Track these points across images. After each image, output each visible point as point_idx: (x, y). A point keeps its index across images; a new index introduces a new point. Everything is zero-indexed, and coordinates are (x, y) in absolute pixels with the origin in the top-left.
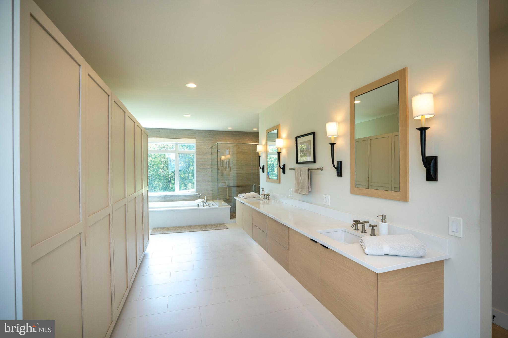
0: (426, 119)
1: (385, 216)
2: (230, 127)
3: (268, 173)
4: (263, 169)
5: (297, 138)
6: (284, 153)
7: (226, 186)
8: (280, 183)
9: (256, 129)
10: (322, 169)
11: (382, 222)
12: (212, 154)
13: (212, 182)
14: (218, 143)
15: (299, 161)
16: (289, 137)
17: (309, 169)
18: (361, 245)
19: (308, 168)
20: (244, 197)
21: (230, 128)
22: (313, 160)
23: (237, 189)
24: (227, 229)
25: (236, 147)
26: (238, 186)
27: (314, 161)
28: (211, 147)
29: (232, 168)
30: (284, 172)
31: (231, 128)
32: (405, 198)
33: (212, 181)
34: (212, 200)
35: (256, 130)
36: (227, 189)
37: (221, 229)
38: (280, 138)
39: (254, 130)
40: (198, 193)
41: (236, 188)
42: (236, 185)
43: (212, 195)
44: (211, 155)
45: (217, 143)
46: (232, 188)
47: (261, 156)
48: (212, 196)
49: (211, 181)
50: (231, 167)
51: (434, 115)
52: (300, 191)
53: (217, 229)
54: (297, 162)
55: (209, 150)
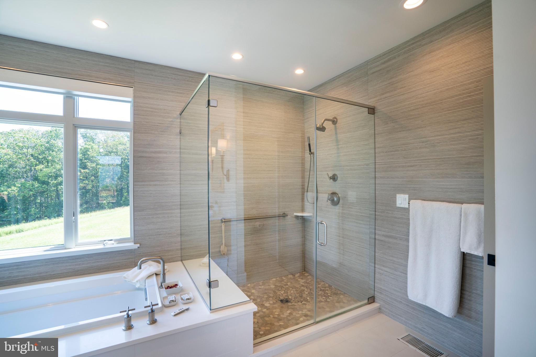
7: (220, 220)
12: (180, 132)
23: (245, 226)
26: (247, 219)
28: (179, 113)
29: (232, 173)
34: (182, 261)
36: (223, 227)
40: (138, 245)
41: (243, 225)
42: (242, 217)
43: (181, 245)
44: (179, 137)
48: (181, 249)
49: (179, 206)
50: (228, 171)
55: (172, 121)
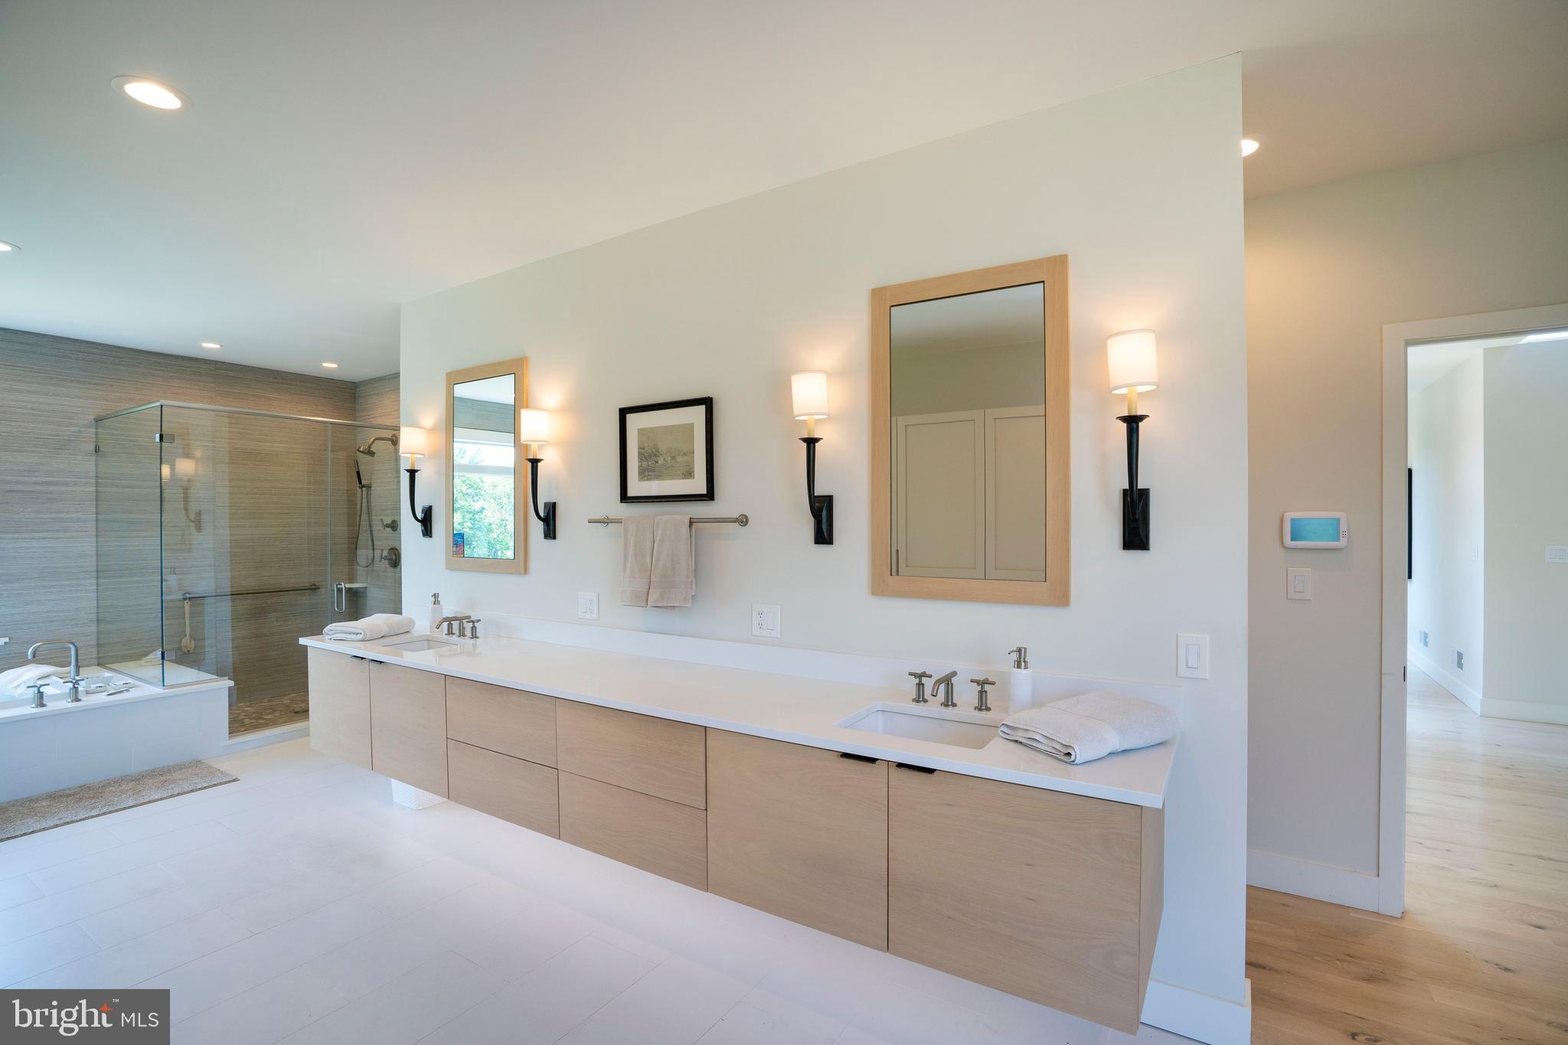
0: (1139, 394)
1: (1025, 649)
2: (208, 341)
3: (454, 535)
4: (426, 522)
5: (624, 413)
6: (551, 462)
7: (180, 597)
8: (526, 571)
9: (335, 366)
10: (743, 521)
11: (1019, 667)
12: (97, 450)
13: (101, 581)
14: (163, 402)
15: (630, 493)
16: (577, 407)
17: (693, 520)
18: (1016, 741)
19: (688, 518)
20: (360, 637)
21: (210, 347)
22: (705, 492)
23: (232, 605)
24: (234, 781)
25: (227, 429)
26: (237, 594)
27: (710, 496)
28: (92, 418)
29: (205, 517)
30: (550, 533)
31: (218, 346)
32: (1061, 597)
33: (97, 578)
34: (112, 664)
35: (331, 369)
36: (187, 608)
37: (200, 789)
38: (527, 407)
39: (326, 367)
41: (230, 604)
43: (98, 639)
44: (93, 456)
45: (158, 404)
46: (207, 600)
47: (417, 471)
48: (98, 645)
49: (95, 574)
50: (199, 513)
51: (1156, 387)
52: (654, 595)
53: (178, 794)
54: (624, 497)
